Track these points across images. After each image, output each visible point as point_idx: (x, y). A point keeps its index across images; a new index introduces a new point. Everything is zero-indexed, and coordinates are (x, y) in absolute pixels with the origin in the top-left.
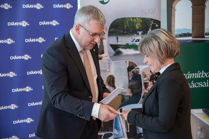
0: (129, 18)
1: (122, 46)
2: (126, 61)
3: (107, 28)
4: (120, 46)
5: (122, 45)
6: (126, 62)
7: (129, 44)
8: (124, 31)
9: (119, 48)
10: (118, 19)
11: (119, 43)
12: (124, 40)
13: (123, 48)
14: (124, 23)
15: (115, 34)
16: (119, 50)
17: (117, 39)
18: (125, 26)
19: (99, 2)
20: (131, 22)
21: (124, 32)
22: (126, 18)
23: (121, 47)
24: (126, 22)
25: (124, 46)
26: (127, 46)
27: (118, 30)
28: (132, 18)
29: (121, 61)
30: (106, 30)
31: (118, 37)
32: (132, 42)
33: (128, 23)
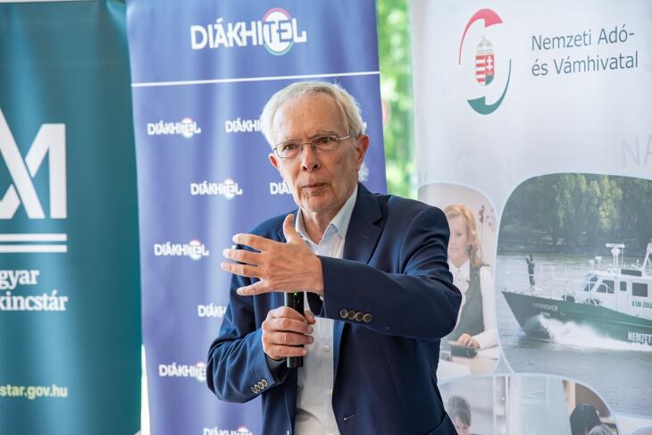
0: (575, 174)
1: (550, 307)
2: (565, 379)
3: (494, 218)
4: (542, 306)
5: (551, 302)
6: (565, 383)
7: (576, 302)
8: (555, 236)
9: (538, 311)
10: (532, 181)
11: (539, 291)
12: (554, 278)
13: (553, 315)
14: (557, 199)
15: (522, 247)
16: (539, 325)
17: (531, 271)
18: (561, 214)
19: (468, 104)
20: (581, 196)
21: (555, 241)
22: (562, 174)
23: (544, 311)
24: (562, 195)
25: (556, 308)
26: (568, 310)
27: (535, 231)
28: (584, 178)
29: (548, 376)
30: (490, 224)
31: (534, 261)
32: (587, 289)
33: (569, 202)
